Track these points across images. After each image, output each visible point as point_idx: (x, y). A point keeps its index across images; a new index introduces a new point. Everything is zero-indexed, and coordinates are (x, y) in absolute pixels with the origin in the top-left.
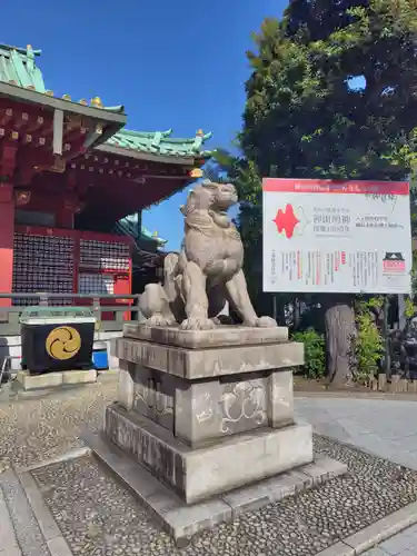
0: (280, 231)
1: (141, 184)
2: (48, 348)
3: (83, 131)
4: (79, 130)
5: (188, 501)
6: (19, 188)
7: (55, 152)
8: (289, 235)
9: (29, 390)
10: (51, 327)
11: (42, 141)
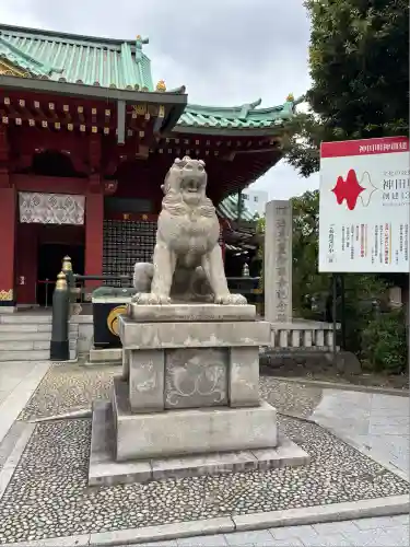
0: (340, 202)
1: (229, 162)
2: (109, 325)
3: (148, 117)
4: (144, 116)
5: (118, 459)
6: (108, 178)
7: (119, 142)
8: (351, 206)
9: (93, 361)
10: (113, 306)
11: (106, 131)
